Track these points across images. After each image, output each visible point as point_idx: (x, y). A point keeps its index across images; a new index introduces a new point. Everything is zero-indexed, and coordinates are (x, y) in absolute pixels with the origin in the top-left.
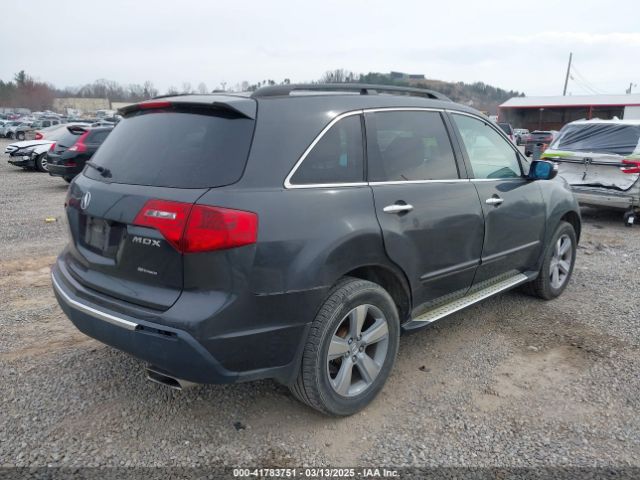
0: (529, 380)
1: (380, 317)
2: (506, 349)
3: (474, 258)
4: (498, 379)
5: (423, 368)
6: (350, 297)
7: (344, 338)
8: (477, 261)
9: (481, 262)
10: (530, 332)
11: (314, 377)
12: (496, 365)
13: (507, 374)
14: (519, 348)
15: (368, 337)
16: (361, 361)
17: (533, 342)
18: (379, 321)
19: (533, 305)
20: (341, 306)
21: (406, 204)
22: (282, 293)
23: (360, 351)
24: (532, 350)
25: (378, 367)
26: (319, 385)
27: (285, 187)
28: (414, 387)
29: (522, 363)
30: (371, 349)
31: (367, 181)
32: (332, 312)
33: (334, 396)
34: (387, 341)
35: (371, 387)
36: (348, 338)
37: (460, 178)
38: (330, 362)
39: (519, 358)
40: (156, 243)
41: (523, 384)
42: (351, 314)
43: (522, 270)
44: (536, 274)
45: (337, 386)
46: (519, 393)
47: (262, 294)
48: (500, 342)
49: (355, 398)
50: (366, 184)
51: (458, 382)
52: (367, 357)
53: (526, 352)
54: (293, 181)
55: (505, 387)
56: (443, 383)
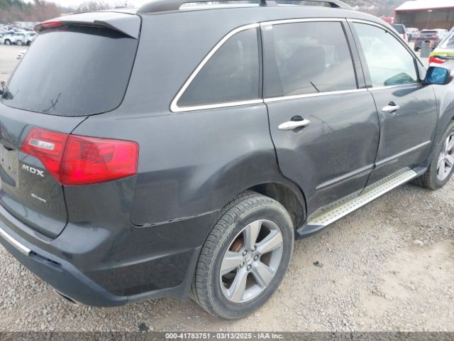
0: (414, 279)
1: (274, 229)
2: (393, 243)
3: (368, 163)
4: (385, 277)
5: (316, 264)
6: (243, 216)
7: (238, 251)
8: (371, 166)
9: (375, 166)
10: (417, 224)
11: (207, 293)
12: (383, 261)
13: (394, 273)
14: (406, 241)
15: (263, 247)
16: (255, 270)
17: (420, 235)
18: (273, 232)
19: (419, 195)
20: (233, 226)
21: (302, 120)
22: (167, 222)
23: (255, 260)
24: (418, 245)
25: (272, 272)
26: (212, 300)
27: (171, 111)
28: (307, 284)
29: (408, 260)
30: (265, 258)
31: (262, 98)
32: (224, 232)
33: (228, 305)
34: (282, 248)
35: (265, 290)
36: (242, 251)
37: (358, 88)
38: (223, 277)
39: (405, 253)
40: (40, 173)
41: (409, 285)
42: (245, 231)
43: (413, 167)
44: (425, 169)
45: (231, 296)
46: (404, 295)
47: (146, 225)
48: (389, 235)
49: (250, 302)
50: (261, 101)
51: (347, 280)
52: (262, 265)
53: (413, 247)
54: (180, 103)
55: (391, 286)
56: (334, 282)
